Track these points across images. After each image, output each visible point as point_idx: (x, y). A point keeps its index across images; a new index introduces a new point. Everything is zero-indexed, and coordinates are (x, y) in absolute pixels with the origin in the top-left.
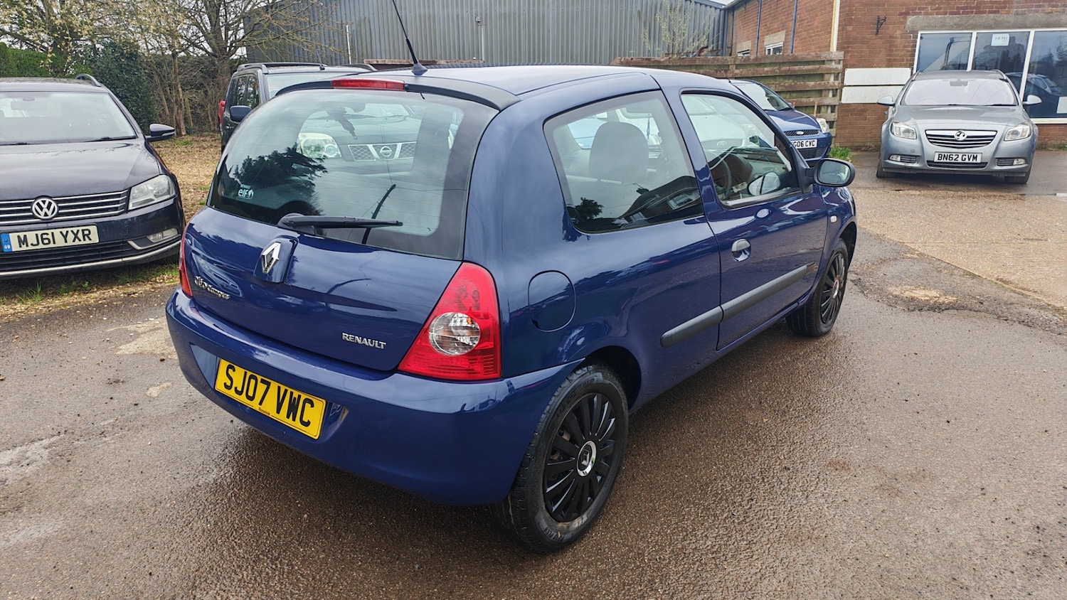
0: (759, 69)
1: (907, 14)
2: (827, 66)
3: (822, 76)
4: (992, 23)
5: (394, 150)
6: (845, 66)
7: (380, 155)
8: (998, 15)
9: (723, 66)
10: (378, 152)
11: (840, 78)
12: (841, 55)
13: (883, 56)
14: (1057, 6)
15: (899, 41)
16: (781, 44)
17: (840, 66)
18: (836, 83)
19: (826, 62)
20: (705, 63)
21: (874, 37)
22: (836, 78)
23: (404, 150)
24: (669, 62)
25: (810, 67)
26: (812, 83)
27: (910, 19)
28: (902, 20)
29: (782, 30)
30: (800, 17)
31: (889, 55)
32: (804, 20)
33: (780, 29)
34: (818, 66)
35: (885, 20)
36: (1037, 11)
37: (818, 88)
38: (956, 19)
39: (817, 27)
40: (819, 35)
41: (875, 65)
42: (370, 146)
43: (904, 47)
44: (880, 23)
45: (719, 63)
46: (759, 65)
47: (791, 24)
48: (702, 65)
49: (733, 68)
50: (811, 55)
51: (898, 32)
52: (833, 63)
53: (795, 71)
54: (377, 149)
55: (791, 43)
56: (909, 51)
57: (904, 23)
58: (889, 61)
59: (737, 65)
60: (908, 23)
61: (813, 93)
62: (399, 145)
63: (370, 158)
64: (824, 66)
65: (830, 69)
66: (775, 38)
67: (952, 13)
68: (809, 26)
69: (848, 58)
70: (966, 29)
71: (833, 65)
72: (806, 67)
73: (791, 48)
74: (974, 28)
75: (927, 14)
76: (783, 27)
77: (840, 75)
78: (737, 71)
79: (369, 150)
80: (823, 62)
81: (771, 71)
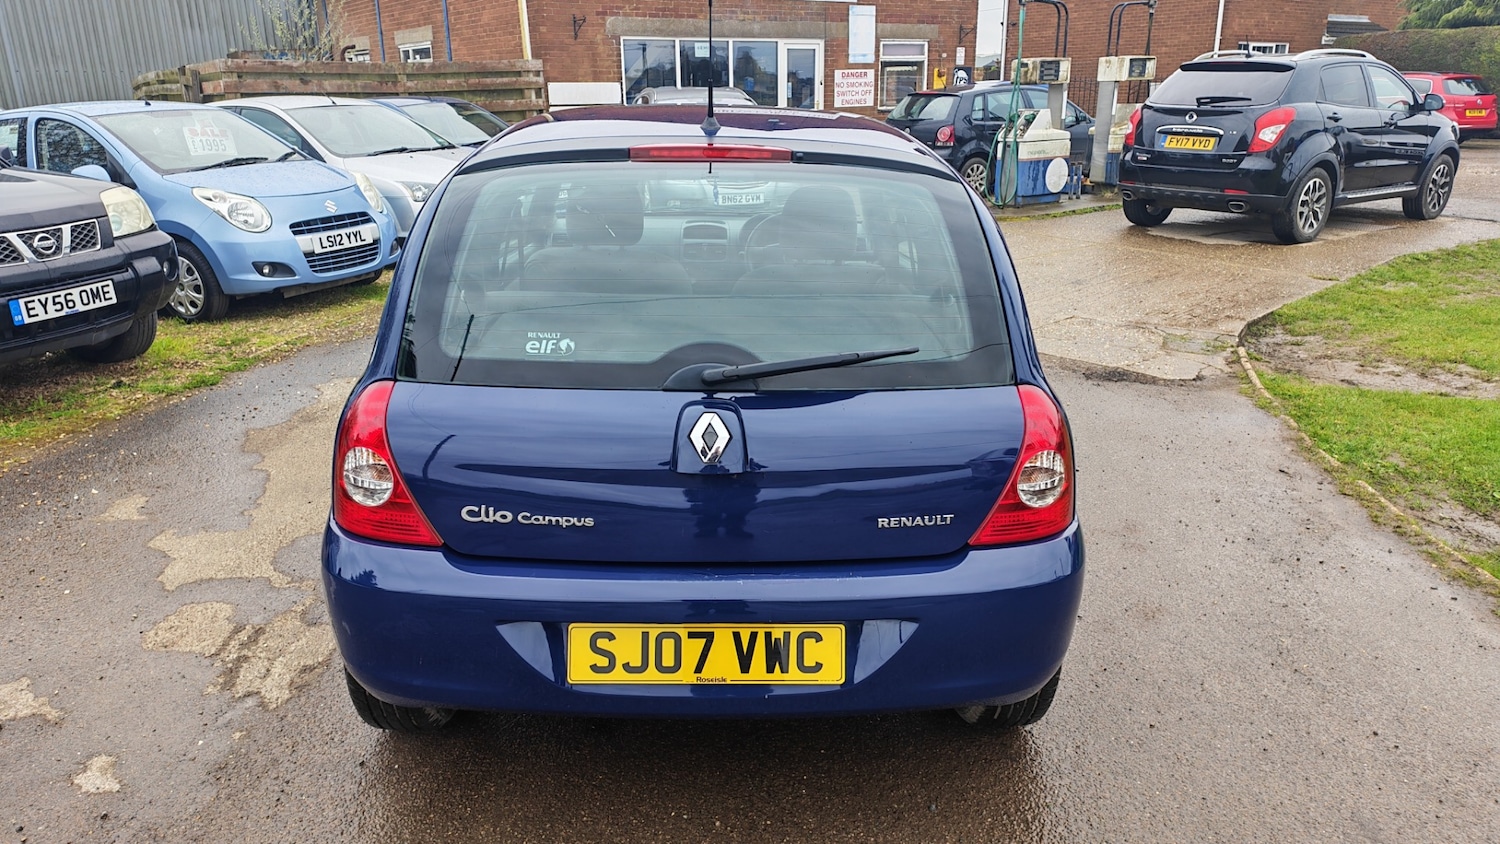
0: (440, 81)
1: (604, 13)
2: (524, 79)
3: (520, 92)
4: (692, 29)
5: (59, 239)
6: (547, 80)
7: (35, 251)
8: (697, 20)
9: (388, 75)
10: (30, 246)
11: (543, 96)
12: (538, 64)
13: (586, 67)
14: (748, 13)
15: (601, 48)
16: (427, 45)
17: (541, 80)
18: (541, 101)
19: (523, 74)
20: (361, 71)
21: (572, 41)
22: (538, 95)
23: (76, 237)
24: (308, 68)
25: (505, 80)
26: (512, 102)
27: (610, 20)
28: (600, 21)
29: (425, 24)
30: (454, 9)
31: (593, 66)
32: (462, 13)
33: (422, 22)
34: (514, 79)
35: (584, 20)
36: (731, 18)
37: (519, 109)
38: (657, 22)
39: (488, 25)
40: (494, 36)
41: (580, 79)
42: (12, 237)
43: (609, 56)
44: (577, 23)
45: (383, 72)
46: (438, 75)
47: (440, 17)
48: (357, 74)
49: (403, 79)
50: (504, 64)
51: (599, 37)
52: (531, 75)
53: (487, 85)
54: (27, 240)
55: (446, 44)
56: (614, 62)
57: (604, 25)
58: (595, 73)
59: (408, 75)
60: (608, 25)
61: (514, 115)
62: (66, 229)
63: (15, 259)
64: (522, 79)
65: (531, 83)
66: (414, 35)
67: (651, 15)
68: (473, 22)
69: (548, 68)
70: (669, 36)
71: (532, 78)
72: (499, 80)
73: (447, 51)
74: (676, 35)
75: (625, 15)
76: (425, 19)
77: (542, 91)
78: (409, 84)
79: (10, 244)
80: (519, 74)
81: (456, 85)
